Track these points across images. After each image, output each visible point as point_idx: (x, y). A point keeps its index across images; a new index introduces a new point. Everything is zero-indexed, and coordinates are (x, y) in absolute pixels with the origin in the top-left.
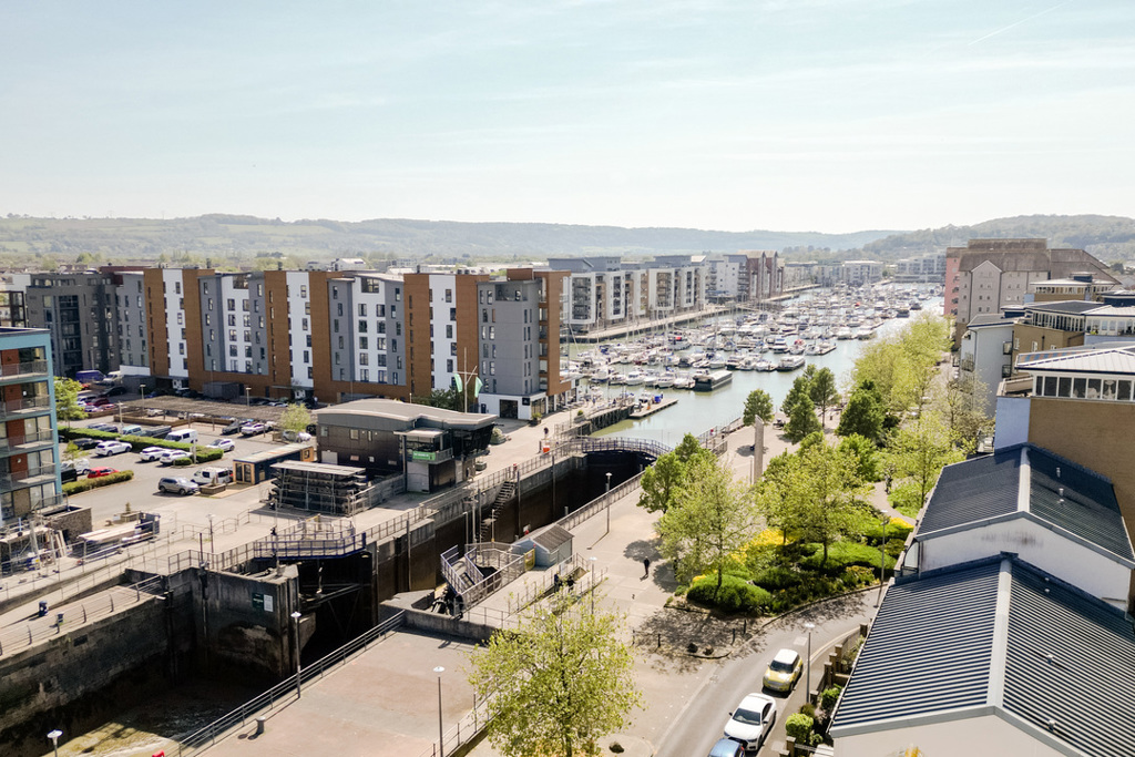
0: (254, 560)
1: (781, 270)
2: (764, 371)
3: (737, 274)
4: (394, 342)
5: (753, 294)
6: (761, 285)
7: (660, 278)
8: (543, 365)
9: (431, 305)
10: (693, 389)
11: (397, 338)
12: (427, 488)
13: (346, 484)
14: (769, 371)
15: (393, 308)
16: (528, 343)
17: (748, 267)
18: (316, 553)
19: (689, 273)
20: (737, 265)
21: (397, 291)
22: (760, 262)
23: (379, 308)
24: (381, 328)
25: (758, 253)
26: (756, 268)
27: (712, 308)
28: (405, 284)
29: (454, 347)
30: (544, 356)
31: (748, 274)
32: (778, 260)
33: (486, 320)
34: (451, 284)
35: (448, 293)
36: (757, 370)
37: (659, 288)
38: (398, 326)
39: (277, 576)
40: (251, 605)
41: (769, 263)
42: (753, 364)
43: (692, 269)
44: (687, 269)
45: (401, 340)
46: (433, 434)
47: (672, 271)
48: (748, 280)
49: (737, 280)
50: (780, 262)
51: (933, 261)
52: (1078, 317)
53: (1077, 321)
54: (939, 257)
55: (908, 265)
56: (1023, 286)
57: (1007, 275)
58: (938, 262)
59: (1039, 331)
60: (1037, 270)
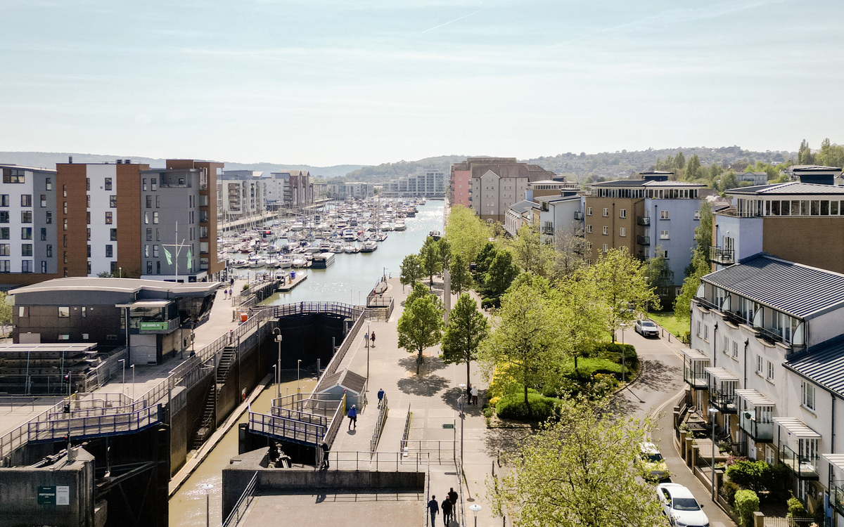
0: (30, 445)
1: (311, 186)
2: (352, 253)
3: (282, 188)
4: (44, 231)
5: (295, 203)
6: (300, 195)
7: (231, 188)
8: (204, 247)
9: (88, 193)
10: (311, 267)
11: (48, 227)
12: (155, 360)
13: (78, 361)
14: (356, 253)
15: (42, 198)
16: (191, 226)
17: (291, 183)
18: (105, 430)
19: (252, 184)
20: (282, 181)
21: (48, 181)
22: (298, 179)
23: (24, 198)
24: (26, 218)
25: (296, 172)
26: (296, 184)
27: (270, 214)
28: (57, 173)
29: (114, 233)
30: (205, 238)
31: (291, 187)
32: (310, 178)
33: (148, 206)
34: (112, 173)
35: (108, 183)
36: (346, 253)
37: (231, 196)
38: (49, 215)
39: (70, 462)
40: (36, 502)
41: (305, 180)
42: (342, 248)
43: (254, 182)
44: (252, 181)
45: (52, 230)
46: (163, 303)
47: (241, 182)
48: (291, 192)
49: (283, 192)
50: (311, 180)
51: (406, 182)
52: (638, 188)
53: (637, 191)
54: (410, 180)
55: (390, 186)
56: (513, 188)
57: (502, 180)
58: (410, 182)
59: (610, 200)
60: (521, 176)
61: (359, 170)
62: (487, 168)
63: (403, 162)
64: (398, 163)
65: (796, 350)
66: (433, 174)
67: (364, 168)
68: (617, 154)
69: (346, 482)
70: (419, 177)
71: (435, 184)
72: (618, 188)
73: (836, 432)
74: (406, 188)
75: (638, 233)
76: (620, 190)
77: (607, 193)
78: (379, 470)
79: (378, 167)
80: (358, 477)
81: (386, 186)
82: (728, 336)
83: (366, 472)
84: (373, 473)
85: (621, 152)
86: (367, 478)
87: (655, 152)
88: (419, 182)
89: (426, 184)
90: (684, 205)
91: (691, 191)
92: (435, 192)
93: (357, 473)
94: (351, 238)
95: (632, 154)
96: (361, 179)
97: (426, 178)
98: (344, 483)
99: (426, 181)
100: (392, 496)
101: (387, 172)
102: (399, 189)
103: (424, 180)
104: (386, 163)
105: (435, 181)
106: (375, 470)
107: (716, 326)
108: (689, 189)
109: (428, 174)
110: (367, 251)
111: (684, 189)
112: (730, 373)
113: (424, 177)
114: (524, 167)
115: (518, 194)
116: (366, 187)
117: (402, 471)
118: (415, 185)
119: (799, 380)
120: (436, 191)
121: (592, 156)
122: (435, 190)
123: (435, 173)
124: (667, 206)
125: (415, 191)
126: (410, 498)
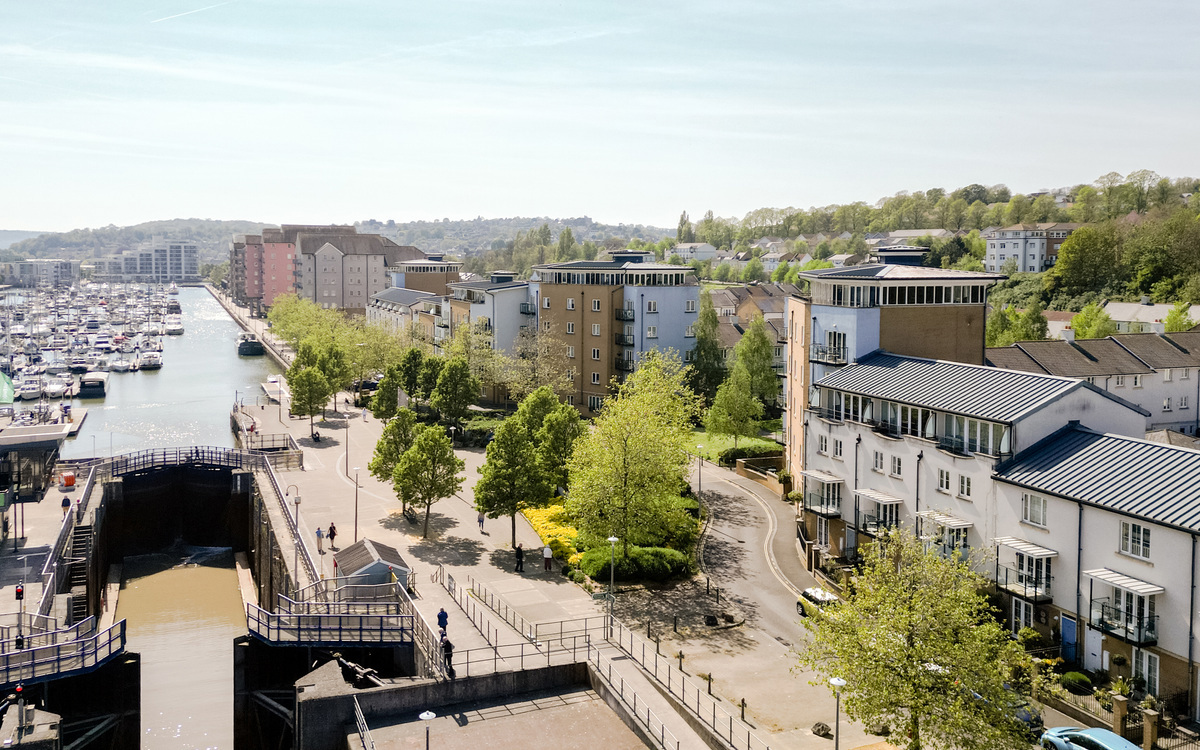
10: (83, 396)
36: (122, 371)
42: (109, 364)
51: (135, 259)
52: (615, 272)
53: (612, 276)
54: (141, 255)
55: (107, 264)
56: (363, 269)
57: (348, 258)
58: (141, 260)
59: (576, 288)
60: (374, 253)
61: (35, 240)
62: (323, 241)
63: (113, 228)
64: (103, 229)
65: (1004, 459)
66: (180, 247)
67: (42, 236)
68: (437, 223)
69: (482, 691)
70: (156, 251)
71: (183, 262)
72: (585, 272)
73: (1083, 546)
74: (135, 268)
75: (616, 331)
76: (588, 275)
77: (570, 279)
78: (525, 668)
79: (68, 235)
80: (498, 683)
81: (99, 266)
82: (880, 450)
83: (509, 674)
84: (518, 673)
85: (441, 221)
86: (509, 680)
87: (487, 222)
88: (156, 260)
89: (168, 262)
90: (675, 293)
91: (677, 275)
92: (183, 275)
93: (497, 677)
94: (108, 348)
95: (457, 224)
96: (38, 253)
97: (168, 254)
98: (479, 694)
99: (168, 258)
100: (553, 700)
101: (84, 243)
102: (123, 270)
103: (165, 255)
104: (82, 228)
105: (183, 258)
106: (519, 669)
107: (859, 440)
108: (674, 273)
109: (171, 247)
110: (152, 368)
111: (669, 273)
112: (886, 494)
113: (165, 251)
114: (376, 239)
115: (371, 280)
116: (67, 266)
117: (556, 665)
118: (151, 264)
119: (1018, 493)
120: (186, 272)
121: (405, 226)
122: (183, 270)
123: (183, 245)
124: (653, 294)
125: (151, 272)
126: (580, 699)
